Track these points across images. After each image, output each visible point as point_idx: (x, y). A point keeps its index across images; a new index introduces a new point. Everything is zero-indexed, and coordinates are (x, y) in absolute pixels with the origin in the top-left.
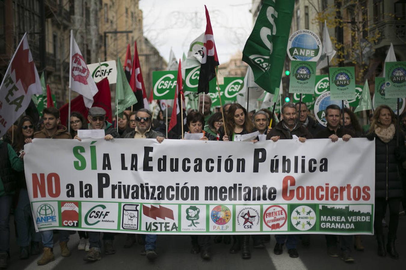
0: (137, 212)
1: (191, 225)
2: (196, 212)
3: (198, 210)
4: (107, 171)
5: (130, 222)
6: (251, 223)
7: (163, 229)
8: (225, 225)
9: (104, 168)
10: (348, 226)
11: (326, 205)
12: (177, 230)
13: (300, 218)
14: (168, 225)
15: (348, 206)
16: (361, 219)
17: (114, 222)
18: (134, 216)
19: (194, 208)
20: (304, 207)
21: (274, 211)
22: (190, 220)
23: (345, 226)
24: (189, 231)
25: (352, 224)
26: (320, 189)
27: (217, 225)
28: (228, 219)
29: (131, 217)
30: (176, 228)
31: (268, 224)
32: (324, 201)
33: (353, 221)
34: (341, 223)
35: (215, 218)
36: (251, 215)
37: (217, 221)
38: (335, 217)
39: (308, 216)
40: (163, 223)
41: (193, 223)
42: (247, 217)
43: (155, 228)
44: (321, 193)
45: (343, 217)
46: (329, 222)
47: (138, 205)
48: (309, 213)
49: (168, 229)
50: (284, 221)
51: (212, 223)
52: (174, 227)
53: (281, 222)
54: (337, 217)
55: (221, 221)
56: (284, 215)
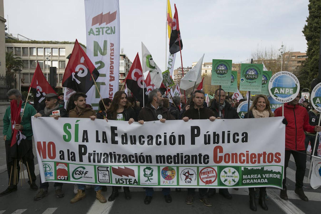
0: (108, 172)
1: (147, 181)
2: (151, 171)
3: (152, 170)
4: (85, 143)
5: (104, 178)
6: (191, 179)
7: (128, 183)
8: (171, 181)
9: (83, 141)
10: (263, 181)
11: (247, 167)
12: (137, 184)
13: (227, 176)
14: (131, 180)
15: (263, 167)
16: (273, 176)
17: (92, 178)
18: (106, 174)
19: (149, 168)
20: (230, 168)
21: (207, 171)
22: (146, 177)
23: (261, 181)
24: (146, 185)
25: (266, 180)
26: (242, 155)
27: (166, 181)
28: (173, 176)
29: (104, 175)
30: (137, 182)
31: (203, 180)
32: (245, 164)
33: (267, 177)
34: (258, 179)
35: (164, 175)
36: (190, 173)
37: (165, 178)
38: (253, 175)
39: (233, 175)
40: (128, 179)
41: (148, 179)
42: (187, 174)
43: (122, 182)
44: (243, 158)
45: (259, 175)
46: (249, 179)
47: (108, 167)
48: (234, 173)
49: (131, 183)
50: (214, 178)
51: (162, 179)
52: (135, 182)
53: (213, 179)
54: (255, 175)
55: (169, 177)
56: (215, 174)
